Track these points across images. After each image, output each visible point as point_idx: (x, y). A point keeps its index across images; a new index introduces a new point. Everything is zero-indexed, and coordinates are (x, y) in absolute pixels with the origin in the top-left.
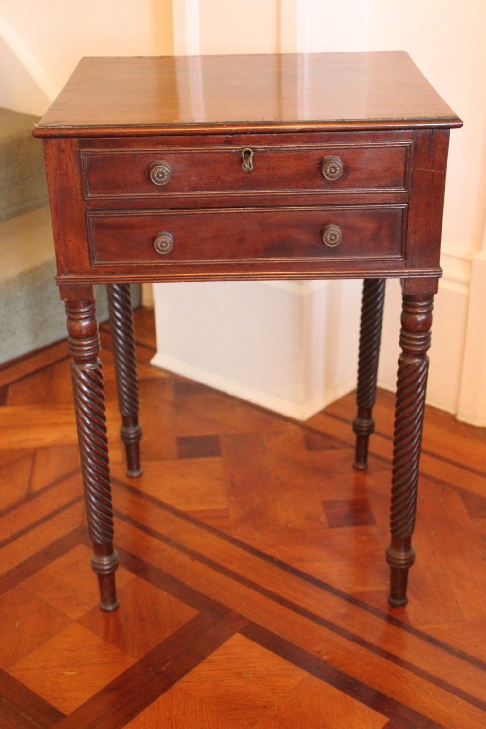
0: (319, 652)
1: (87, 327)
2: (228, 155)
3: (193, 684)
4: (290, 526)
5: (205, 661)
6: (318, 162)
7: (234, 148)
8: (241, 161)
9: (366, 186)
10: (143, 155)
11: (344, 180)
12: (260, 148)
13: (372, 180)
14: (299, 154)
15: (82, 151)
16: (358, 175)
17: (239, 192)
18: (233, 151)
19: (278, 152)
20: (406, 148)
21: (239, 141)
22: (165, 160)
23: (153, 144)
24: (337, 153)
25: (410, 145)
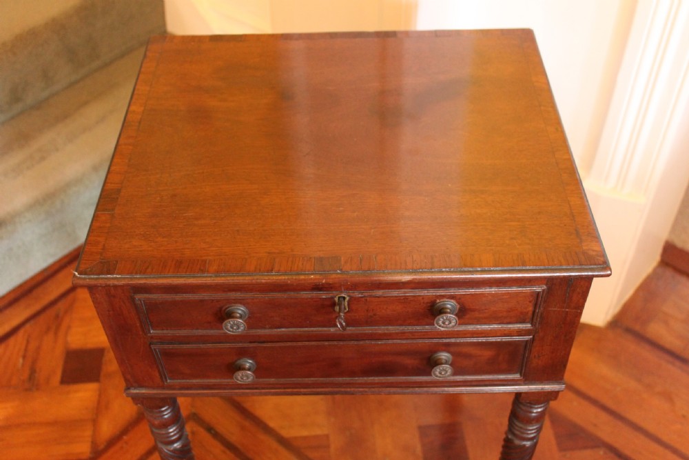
2: (318, 300)
7: (323, 295)
8: (334, 304)
9: (485, 324)
10: (213, 300)
11: (459, 318)
12: (357, 294)
13: (493, 319)
14: (406, 298)
15: (138, 297)
16: (477, 314)
17: (332, 330)
18: (324, 297)
19: (379, 297)
20: (538, 293)
21: (331, 288)
22: (241, 303)
23: (224, 291)
24: (452, 297)
25: (543, 290)
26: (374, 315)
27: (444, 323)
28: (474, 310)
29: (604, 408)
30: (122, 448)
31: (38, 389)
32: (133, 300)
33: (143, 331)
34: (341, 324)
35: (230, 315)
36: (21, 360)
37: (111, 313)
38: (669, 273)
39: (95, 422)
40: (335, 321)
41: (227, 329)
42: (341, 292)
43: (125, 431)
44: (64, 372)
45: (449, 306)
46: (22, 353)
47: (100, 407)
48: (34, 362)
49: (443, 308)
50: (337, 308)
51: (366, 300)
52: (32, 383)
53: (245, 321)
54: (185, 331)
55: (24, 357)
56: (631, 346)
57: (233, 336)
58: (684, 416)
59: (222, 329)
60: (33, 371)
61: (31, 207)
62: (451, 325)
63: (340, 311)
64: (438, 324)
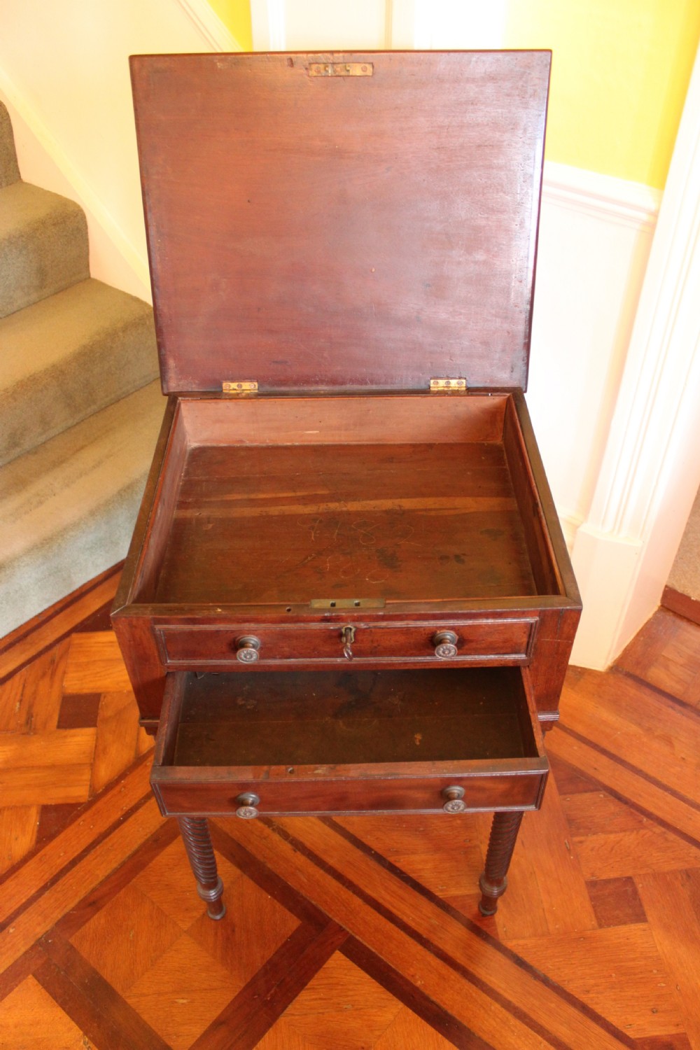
0: (413, 976)
3: (297, 1017)
5: (306, 987)
6: (430, 636)
7: (332, 626)
8: (341, 635)
9: (482, 654)
10: (227, 631)
11: (458, 649)
12: (362, 625)
13: (491, 649)
14: (408, 629)
15: (158, 627)
16: (474, 645)
17: (339, 660)
18: (332, 628)
19: (383, 628)
20: (532, 624)
21: (339, 619)
22: (254, 634)
23: (238, 622)
24: (452, 628)
25: (536, 622)
26: (379, 645)
27: (444, 652)
28: (471, 641)
29: (604, 752)
30: (120, 791)
31: (35, 734)
32: (153, 630)
33: (161, 662)
34: (348, 654)
35: (243, 645)
36: (18, 704)
37: (132, 643)
38: (669, 617)
39: (93, 766)
40: (343, 652)
41: (241, 658)
42: (348, 623)
43: (123, 776)
44: (61, 716)
45: (448, 637)
46: (18, 697)
47: (98, 752)
48: (31, 706)
49: (444, 639)
50: (344, 639)
51: (371, 631)
52: (29, 727)
53: (257, 651)
54: (201, 661)
55: (21, 701)
56: (632, 690)
57: (247, 665)
58: (683, 759)
59: (236, 659)
60: (30, 716)
61: (30, 551)
62: (450, 655)
63: (346, 642)
64: (438, 653)
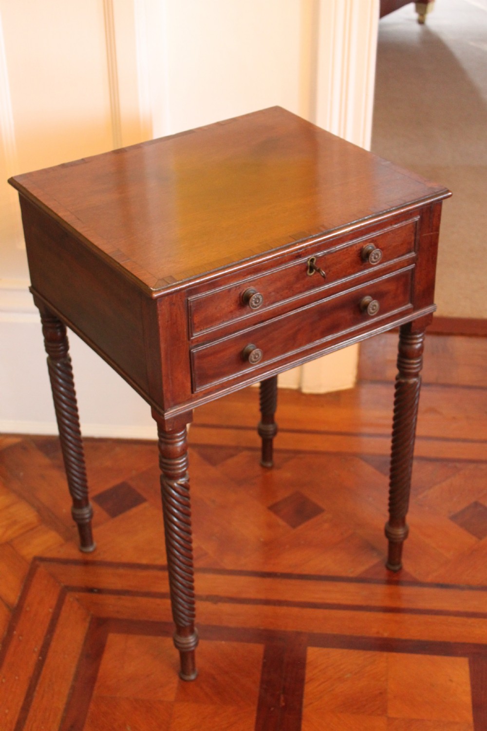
0: (378, 633)
1: (182, 446)
2: (298, 267)
3: (316, 703)
4: (262, 540)
6: (359, 252)
7: (303, 260)
8: (307, 268)
10: (236, 287)
16: (385, 252)
19: (332, 253)
20: (417, 223)
22: (253, 285)
23: (244, 276)
24: (372, 241)
25: (419, 219)
26: (329, 271)
28: (383, 249)
51: (325, 258)
62: (379, 258)
